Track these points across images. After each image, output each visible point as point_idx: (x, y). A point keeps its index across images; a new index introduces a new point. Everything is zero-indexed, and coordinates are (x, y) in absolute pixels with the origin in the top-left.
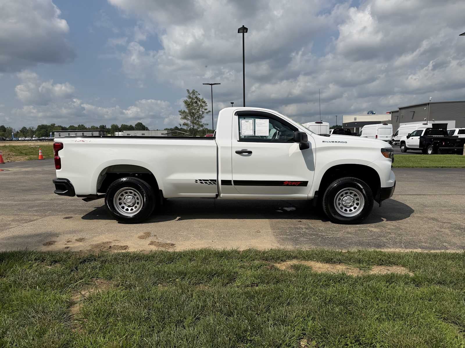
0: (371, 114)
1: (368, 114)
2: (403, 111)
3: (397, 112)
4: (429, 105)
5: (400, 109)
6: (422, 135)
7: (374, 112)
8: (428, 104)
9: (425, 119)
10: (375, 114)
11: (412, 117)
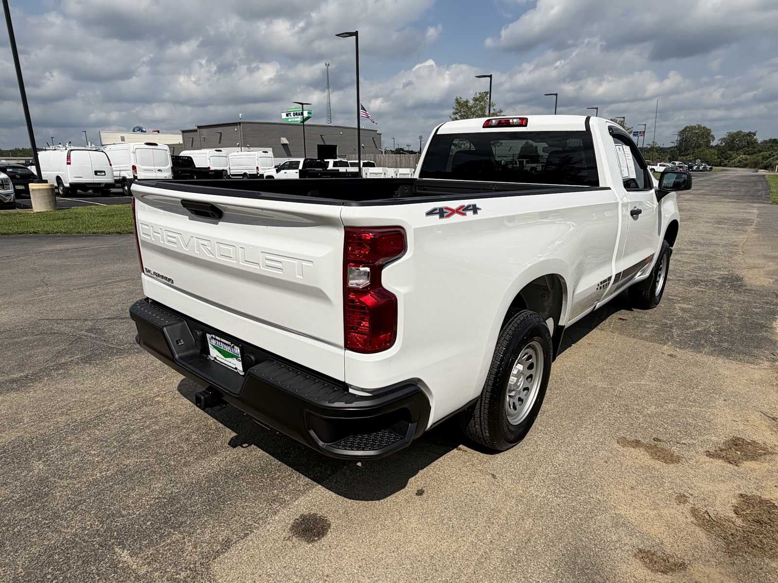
0: (138, 132)
1: (134, 131)
2: (204, 131)
3: (195, 131)
4: (240, 125)
5: (199, 127)
6: (301, 167)
7: (144, 130)
8: (240, 123)
9: (238, 144)
10: (145, 132)
11: (218, 140)
